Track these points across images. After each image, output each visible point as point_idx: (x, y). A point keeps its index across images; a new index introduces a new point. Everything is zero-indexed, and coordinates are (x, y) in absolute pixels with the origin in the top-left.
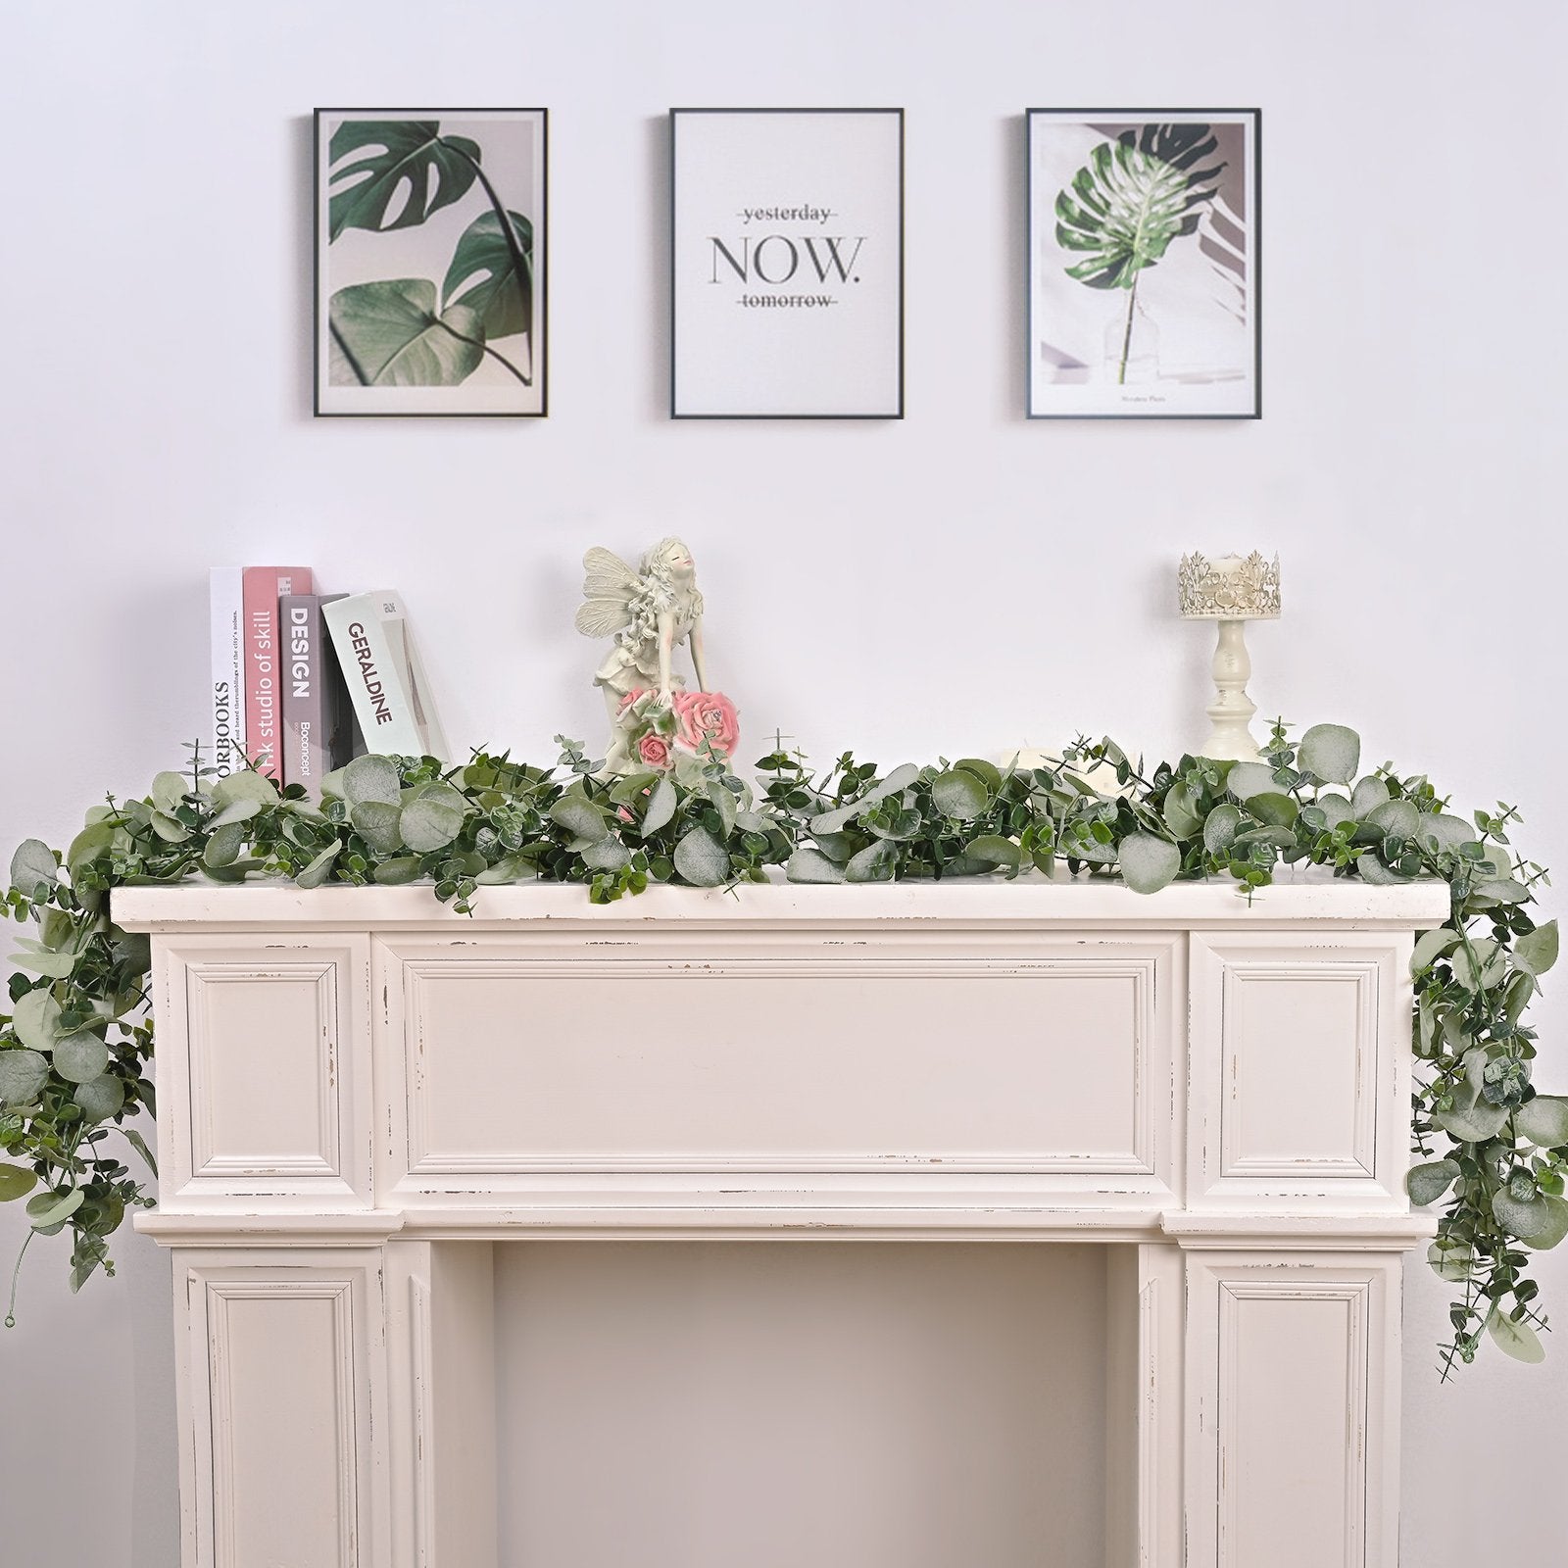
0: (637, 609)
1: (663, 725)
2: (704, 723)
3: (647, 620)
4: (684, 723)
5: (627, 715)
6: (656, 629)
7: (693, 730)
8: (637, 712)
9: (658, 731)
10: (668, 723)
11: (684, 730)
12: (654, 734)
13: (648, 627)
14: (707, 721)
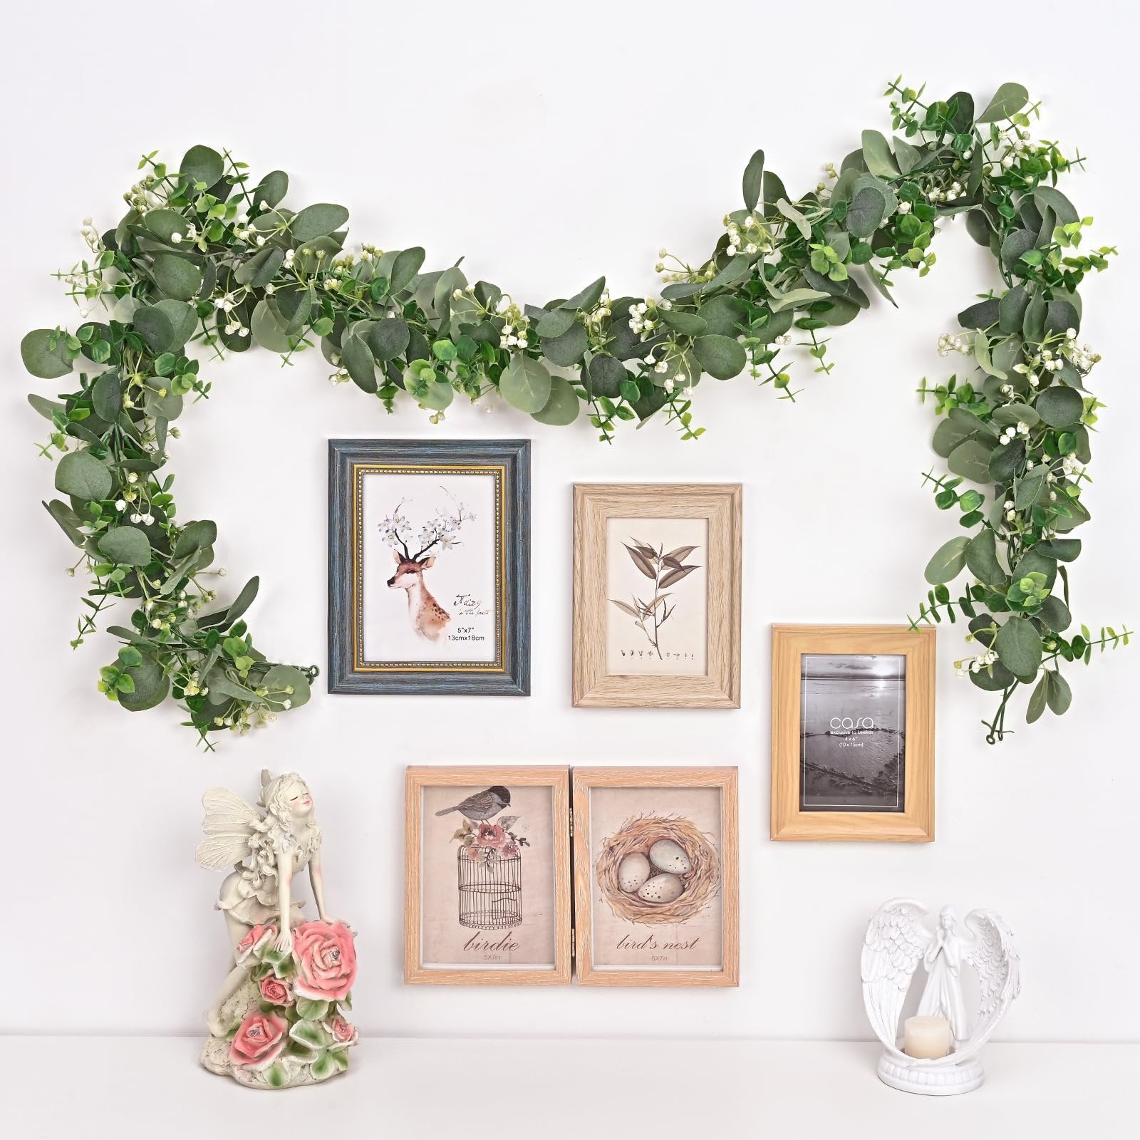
0: (257, 846)
1: (283, 968)
2: (323, 962)
3: (267, 857)
4: (303, 966)
5: (248, 957)
6: (276, 866)
7: (312, 970)
8: (257, 954)
9: (278, 976)
10: (288, 966)
11: (304, 973)
12: (273, 975)
13: (268, 865)
14: (326, 962)
